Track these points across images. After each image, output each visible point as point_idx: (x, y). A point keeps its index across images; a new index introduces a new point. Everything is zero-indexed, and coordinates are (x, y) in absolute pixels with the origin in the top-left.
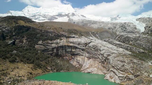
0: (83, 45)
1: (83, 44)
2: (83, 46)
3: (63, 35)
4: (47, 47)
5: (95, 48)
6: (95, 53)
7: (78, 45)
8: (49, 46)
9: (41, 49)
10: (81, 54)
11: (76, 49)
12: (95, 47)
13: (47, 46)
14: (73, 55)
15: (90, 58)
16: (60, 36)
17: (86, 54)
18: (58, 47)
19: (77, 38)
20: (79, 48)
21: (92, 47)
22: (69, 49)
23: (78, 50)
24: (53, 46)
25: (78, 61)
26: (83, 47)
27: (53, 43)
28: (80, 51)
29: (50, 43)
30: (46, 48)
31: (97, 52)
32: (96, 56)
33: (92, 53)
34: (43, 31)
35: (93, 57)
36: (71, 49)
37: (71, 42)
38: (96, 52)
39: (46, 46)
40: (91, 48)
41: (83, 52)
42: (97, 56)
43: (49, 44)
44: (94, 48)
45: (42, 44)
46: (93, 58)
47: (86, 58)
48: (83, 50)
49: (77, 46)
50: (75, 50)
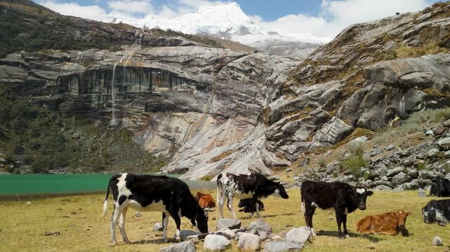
0: (207, 67)
1: (204, 63)
2: (204, 69)
3: (132, 38)
4: (38, 73)
5: (250, 71)
6: (249, 92)
7: (182, 69)
8: (46, 70)
9: (6, 80)
10: (194, 104)
11: (171, 87)
12: (253, 63)
13: (39, 67)
14: (154, 111)
15: (227, 118)
16: (121, 39)
17: (215, 102)
18: (86, 73)
19: (190, 44)
20: (185, 80)
21: (239, 67)
22: (138, 85)
23: (178, 88)
24: (67, 71)
25: (172, 134)
26: (205, 75)
27: (69, 60)
28: (191, 93)
29: (56, 59)
30: (30, 78)
31: (260, 85)
32: (252, 105)
33: (236, 95)
34: (52, 20)
35: (237, 112)
36: (151, 85)
37: (153, 58)
38: (253, 89)
39: (34, 70)
40: (236, 74)
41: (201, 94)
42: (256, 102)
43: (48, 64)
44: (247, 68)
45: (23, 61)
46: (239, 113)
47: (210, 119)
48: (203, 87)
49: (177, 70)
50: (166, 89)
